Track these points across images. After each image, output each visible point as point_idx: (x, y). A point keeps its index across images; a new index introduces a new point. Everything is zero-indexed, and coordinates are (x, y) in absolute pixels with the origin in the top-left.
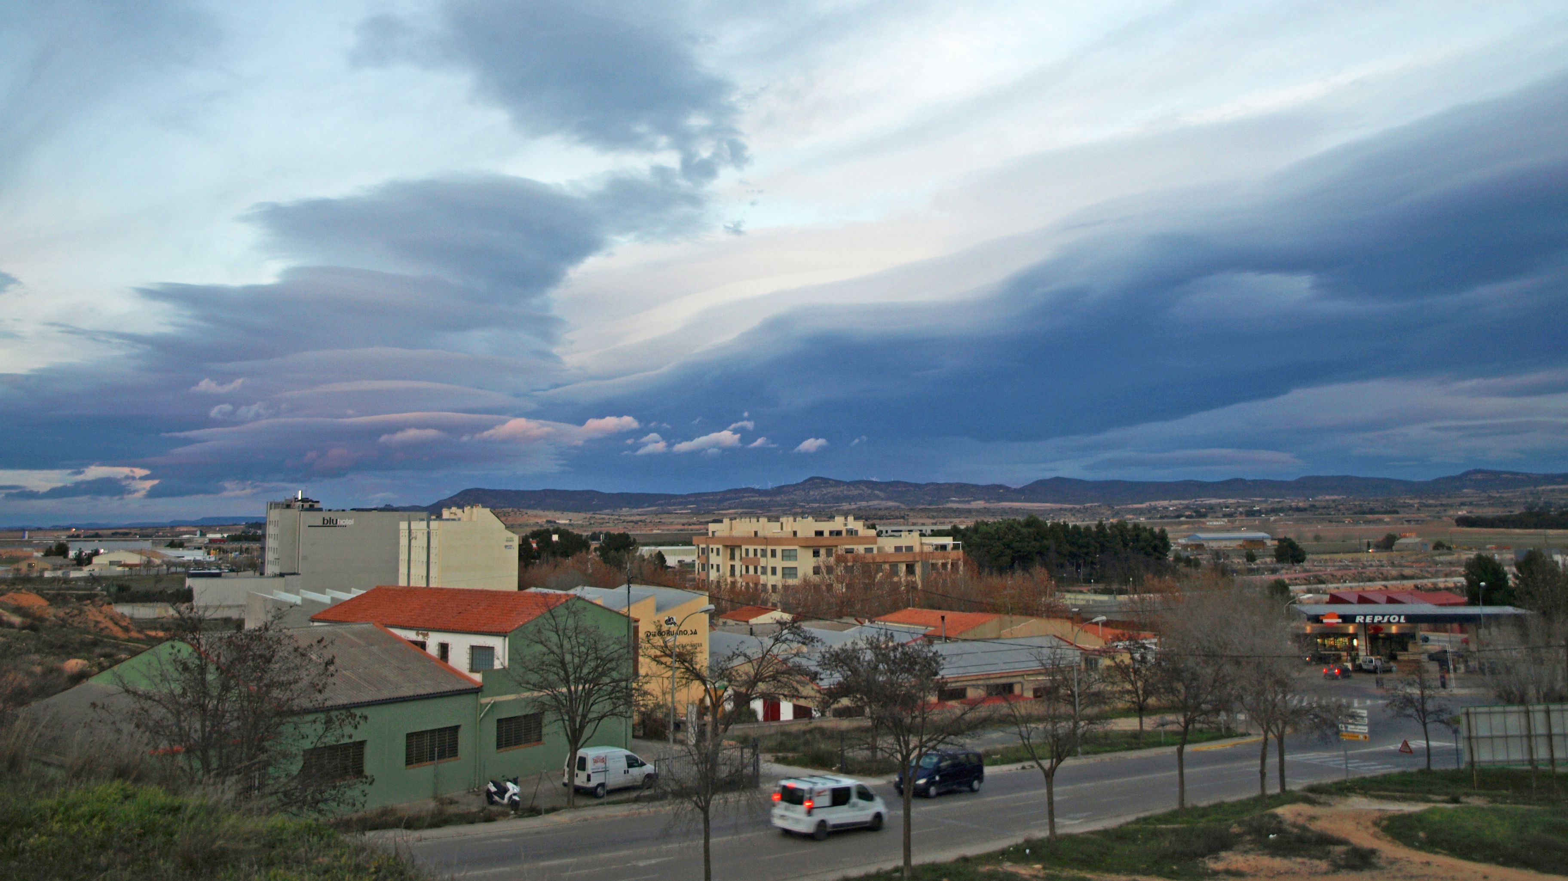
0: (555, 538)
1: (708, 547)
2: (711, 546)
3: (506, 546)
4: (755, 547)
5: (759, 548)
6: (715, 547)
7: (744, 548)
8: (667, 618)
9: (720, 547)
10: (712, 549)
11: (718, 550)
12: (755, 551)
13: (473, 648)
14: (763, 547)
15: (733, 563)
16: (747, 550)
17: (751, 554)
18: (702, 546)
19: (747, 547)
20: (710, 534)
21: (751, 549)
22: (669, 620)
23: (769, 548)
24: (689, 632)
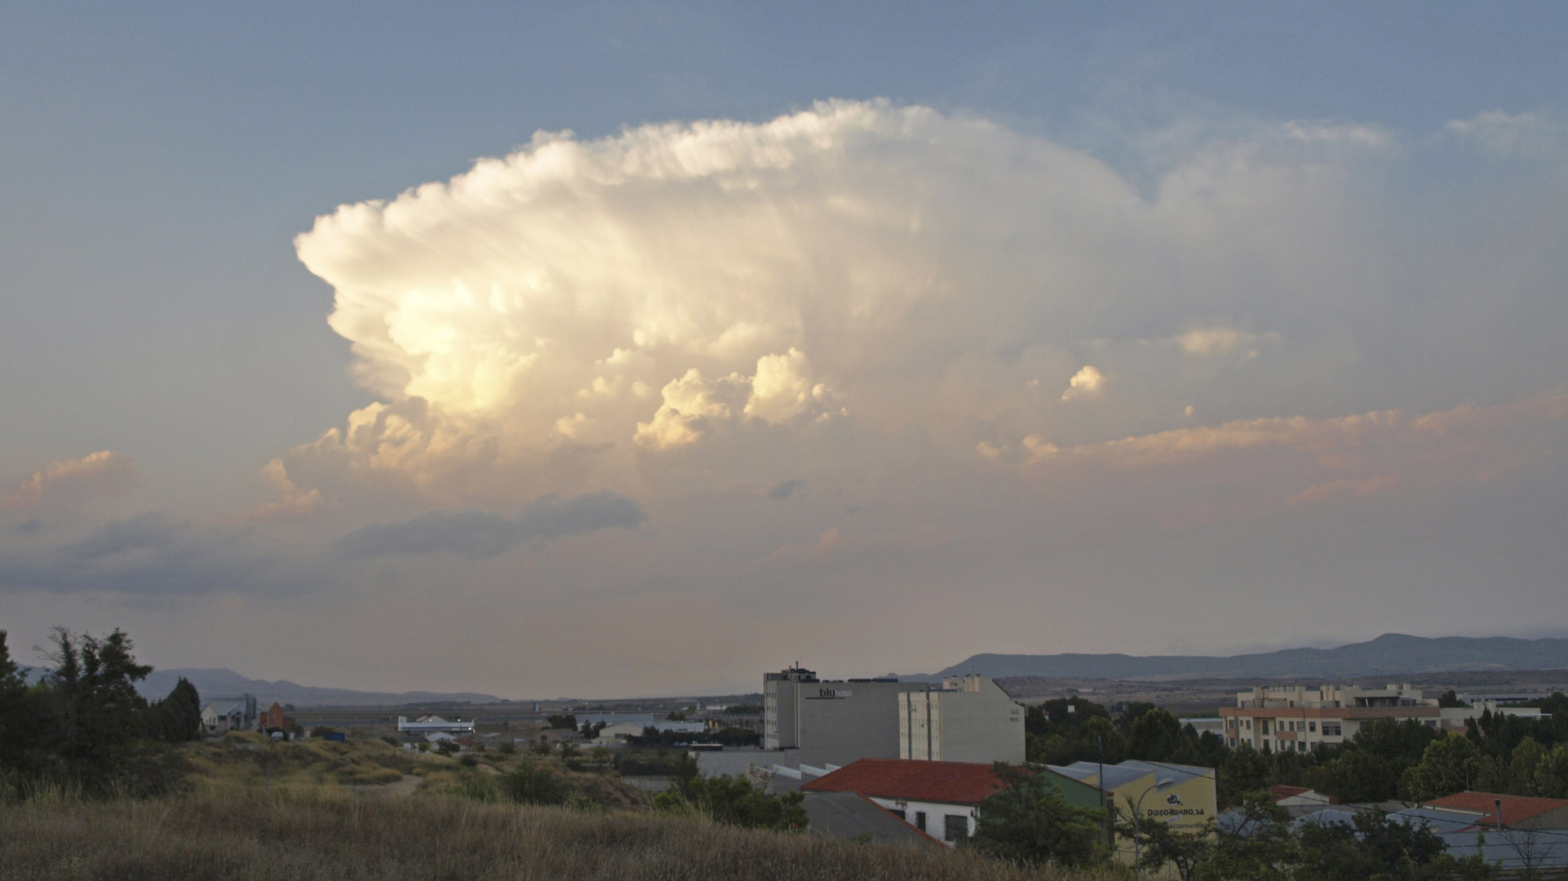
0: (1071, 709)
1: (1237, 719)
2: (1240, 718)
3: (1012, 719)
4: (1292, 719)
5: (1295, 720)
6: (1244, 719)
7: (1278, 720)
8: (1169, 796)
9: (1251, 719)
10: (1242, 722)
11: (1248, 722)
12: (1291, 723)
13: (947, 817)
14: (1300, 720)
15: (1266, 737)
16: (1282, 723)
17: (1287, 728)
18: (1229, 718)
19: (1282, 719)
20: (1240, 705)
21: (1286, 721)
22: (1172, 798)
23: (1308, 721)
24: (1195, 812)
